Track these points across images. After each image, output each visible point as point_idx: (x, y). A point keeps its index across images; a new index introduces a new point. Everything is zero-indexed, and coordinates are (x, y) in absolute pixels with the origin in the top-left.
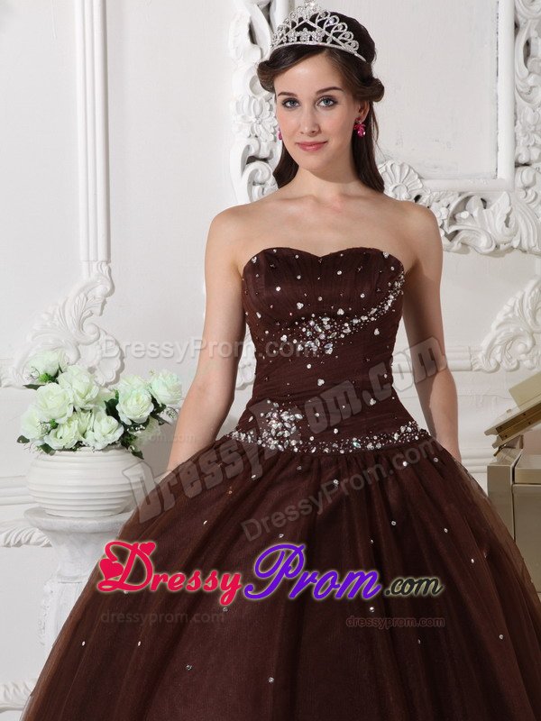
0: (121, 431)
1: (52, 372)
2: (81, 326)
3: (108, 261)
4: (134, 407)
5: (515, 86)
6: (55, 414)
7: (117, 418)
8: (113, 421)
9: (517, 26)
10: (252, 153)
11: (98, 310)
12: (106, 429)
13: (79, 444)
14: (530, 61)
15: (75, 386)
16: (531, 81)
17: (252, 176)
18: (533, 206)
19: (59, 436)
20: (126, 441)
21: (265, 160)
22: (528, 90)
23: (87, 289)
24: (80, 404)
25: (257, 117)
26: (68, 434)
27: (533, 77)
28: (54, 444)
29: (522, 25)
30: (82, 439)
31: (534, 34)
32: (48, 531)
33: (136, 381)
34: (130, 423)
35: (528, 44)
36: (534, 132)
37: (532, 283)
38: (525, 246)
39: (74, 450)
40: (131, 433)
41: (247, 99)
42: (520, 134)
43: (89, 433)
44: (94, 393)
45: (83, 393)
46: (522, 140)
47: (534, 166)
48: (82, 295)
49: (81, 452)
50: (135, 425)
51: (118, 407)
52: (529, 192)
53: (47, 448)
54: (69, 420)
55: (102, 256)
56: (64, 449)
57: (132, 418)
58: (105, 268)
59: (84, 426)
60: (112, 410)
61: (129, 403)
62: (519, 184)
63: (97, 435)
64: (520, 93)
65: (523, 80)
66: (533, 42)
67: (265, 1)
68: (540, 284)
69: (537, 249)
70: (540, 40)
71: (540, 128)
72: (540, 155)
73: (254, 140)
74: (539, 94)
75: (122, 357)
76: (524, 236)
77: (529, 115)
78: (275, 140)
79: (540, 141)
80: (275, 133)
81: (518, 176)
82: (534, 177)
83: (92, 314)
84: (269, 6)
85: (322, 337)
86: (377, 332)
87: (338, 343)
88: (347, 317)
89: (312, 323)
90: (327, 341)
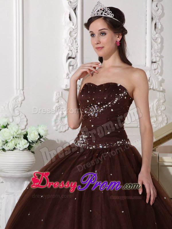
0: (28, 144)
1: (5, 125)
2: (14, 110)
3: (23, 90)
4: (33, 136)
5: (152, 37)
6: (7, 138)
7: (27, 140)
8: (26, 141)
9: (152, 18)
10: (70, 56)
11: (20, 106)
12: (24, 144)
13: (14, 149)
14: (156, 29)
15: (13, 130)
16: (157, 36)
17: (70, 63)
18: (157, 75)
19: (8, 145)
20: (29, 148)
21: (74, 58)
22: (155, 39)
23: (16, 98)
24: (15, 135)
25: (71, 44)
26: (11, 145)
27: (157, 34)
28: (6, 148)
29: (154, 18)
30: (16, 147)
31: (157, 21)
32: (3, 177)
33: (34, 128)
34: (31, 142)
35: (155, 24)
36: (157, 52)
37: (156, 100)
38: (154, 88)
39: (13, 150)
40: (31, 145)
41: (68, 39)
42: (153, 53)
43: (18, 145)
44: (20, 132)
45: (16, 131)
46: (154, 55)
47: (157, 63)
48: (14, 101)
49: (15, 151)
50: (33, 142)
51: (27, 136)
52: (156, 71)
53: (4, 150)
54: (12, 140)
55: (21, 88)
56: (9, 150)
57: (32, 140)
58: (22, 92)
59: (16, 143)
60: (25, 137)
61: (31, 135)
62: (153, 68)
63: (20, 145)
64: (153, 39)
65: (154, 36)
66: (157, 24)
67: (75, 7)
68: (159, 100)
69: (158, 89)
70: (159, 23)
71: (159, 51)
72: (159, 59)
73: (70, 52)
74: (159, 40)
75: (27, 121)
76: (154, 85)
77: (156, 47)
78: (77, 52)
79: (159, 55)
80: (77, 49)
81: (153, 66)
82: (158, 67)
83: (17, 107)
84: (75, 9)
85: (95, 111)
86: (112, 110)
87: (99, 113)
88: (101, 105)
89: (92, 107)
90: (96, 113)
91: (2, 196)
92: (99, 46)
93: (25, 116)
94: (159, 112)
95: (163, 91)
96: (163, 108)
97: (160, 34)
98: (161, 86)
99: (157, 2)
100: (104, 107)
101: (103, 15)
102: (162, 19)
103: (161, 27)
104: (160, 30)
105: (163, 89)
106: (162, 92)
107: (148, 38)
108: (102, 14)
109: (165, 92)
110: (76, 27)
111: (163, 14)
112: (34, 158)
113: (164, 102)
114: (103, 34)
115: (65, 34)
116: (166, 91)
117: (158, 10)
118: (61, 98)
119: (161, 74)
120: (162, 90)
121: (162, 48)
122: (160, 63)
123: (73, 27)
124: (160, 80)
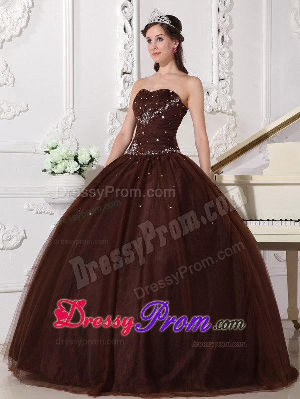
0: (79, 167)
1: (54, 147)
2: (64, 133)
3: (74, 109)
4: (84, 159)
5: (219, 52)
6: (57, 159)
7: (78, 162)
9: (219, 31)
10: (125, 71)
11: (70, 127)
12: (74, 167)
13: (64, 172)
14: (224, 43)
15: (62, 151)
16: (224, 50)
17: (125, 79)
18: (226, 95)
19: (58, 168)
20: (80, 172)
21: (129, 74)
22: (223, 53)
23: (66, 119)
24: (65, 157)
25: (127, 58)
26: (60, 168)
27: (225, 48)
28: (56, 171)
29: (221, 30)
30: (66, 170)
31: (225, 34)
32: (53, 204)
33: (85, 149)
34: (82, 164)
35: (223, 37)
36: (226, 68)
37: (226, 125)
38: (223, 110)
39: (63, 174)
40: (83, 168)
41: (123, 52)
42: (221, 69)
43: (68, 168)
44: (70, 153)
45: (66, 152)
46: (221, 71)
47: (226, 80)
48: (64, 121)
49: (65, 174)
50: (84, 165)
51: (78, 158)
52: (224, 90)
53: (53, 173)
54: (61, 162)
55: (71, 107)
56: (59, 173)
57: (83, 162)
58: (72, 111)
59: (66, 165)
60: (76, 159)
61: (82, 156)
62: (221, 87)
63: (71, 168)
64: (221, 54)
65: (222, 50)
66: (225, 37)
67: (130, 18)
68: (229, 125)
69: (227, 112)
70: (228, 36)
71: (228, 67)
72: (228, 77)
73: (126, 66)
74: (227, 55)
75: (78, 145)
76: (223, 107)
77: (224, 62)
78: (133, 67)
79: (228, 72)
80: (133, 64)
81: (220, 83)
82: (226, 85)
83: (68, 128)
84: (131, 20)
86: (163, 117)
87: (150, 120)
88: (153, 111)
89: (145, 114)
92: (156, 51)
93: (76, 140)
94: (229, 139)
95: (234, 114)
96: (234, 135)
97: (228, 48)
98: (231, 108)
99: (224, 13)
100: (156, 113)
101: (160, 22)
102: (231, 31)
103: (229, 40)
104: (228, 43)
105: (233, 111)
106: (232, 115)
107: (215, 52)
108: (159, 20)
110: (132, 40)
111: (231, 26)
112: (84, 182)
113: (236, 127)
114: (160, 39)
115: (120, 47)
116: (237, 115)
117: (225, 21)
118: (116, 120)
119: (231, 94)
120: (232, 113)
121: (231, 64)
122: (229, 80)
123: (129, 40)
124: (229, 100)
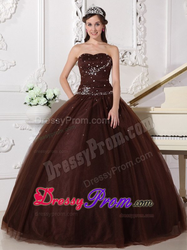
0: (47, 101)
1: (32, 88)
2: (38, 79)
5: (137, 27)
6: (33, 97)
7: (46, 98)
8: (45, 99)
9: (137, 14)
10: (77, 40)
11: (42, 75)
13: (38, 104)
14: (141, 21)
15: (36, 91)
16: (141, 26)
18: (142, 54)
19: (33, 102)
20: (48, 104)
21: (80, 42)
22: (140, 28)
23: (40, 70)
24: (38, 95)
25: (78, 32)
26: (35, 102)
28: (32, 104)
29: (138, 14)
31: (141, 16)
33: (51, 90)
34: (49, 99)
35: (140, 18)
36: (142, 37)
37: (142, 73)
38: (139, 64)
39: (36, 105)
40: (49, 102)
41: (76, 28)
43: (40, 102)
44: (41, 93)
45: (39, 92)
46: (139, 39)
47: (142, 45)
48: (38, 72)
49: (38, 106)
51: (46, 96)
52: (140, 51)
53: (30, 105)
54: (36, 98)
55: (43, 62)
56: (34, 105)
58: (44, 65)
59: (39, 100)
60: (45, 96)
61: (49, 95)
62: (138, 49)
63: (42, 102)
64: (138, 29)
65: (139, 26)
66: (141, 18)
67: (80, 6)
68: (143, 74)
69: (142, 65)
70: (143, 17)
71: (143, 37)
72: (143, 43)
73: (77, 37)
74: (143, 29)
75: (47, 86)
76: (139, 62)
77: (140, 34)
78: (82, 37)
79: (143, 40)
80: (82, 36)
81: (138, 47)
82: (142, 48)
83: (40, 76)
84: (81, 8)
85: (94, 71)
86: (105, 71)
87: (97, 73)
88: (99, 67)
89: (92, 69)
90: (95, 72)
91: (30, 138)
93: (46, 83)
94: (144, 82)
96: (146, 80)
97: (143, 25)
98: (145, 62)
99: (141, 2)
100: (100, 68)
102: (145, 14)
103: (144, 20)
104: (143, 22)
106: (145, 67)
107: (134, 28)
109: (148, 67)
110: (81, 20)
111: (145, 11)
112: (50, 110)
113: (148, 74)
115: (74, 25)
117: (141, 8)
119: (145, 54)
120: (145, 65)
121: (145, 35)
122: (144, 45)
123: (79, 20)
124: (143, 58)
